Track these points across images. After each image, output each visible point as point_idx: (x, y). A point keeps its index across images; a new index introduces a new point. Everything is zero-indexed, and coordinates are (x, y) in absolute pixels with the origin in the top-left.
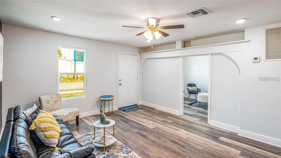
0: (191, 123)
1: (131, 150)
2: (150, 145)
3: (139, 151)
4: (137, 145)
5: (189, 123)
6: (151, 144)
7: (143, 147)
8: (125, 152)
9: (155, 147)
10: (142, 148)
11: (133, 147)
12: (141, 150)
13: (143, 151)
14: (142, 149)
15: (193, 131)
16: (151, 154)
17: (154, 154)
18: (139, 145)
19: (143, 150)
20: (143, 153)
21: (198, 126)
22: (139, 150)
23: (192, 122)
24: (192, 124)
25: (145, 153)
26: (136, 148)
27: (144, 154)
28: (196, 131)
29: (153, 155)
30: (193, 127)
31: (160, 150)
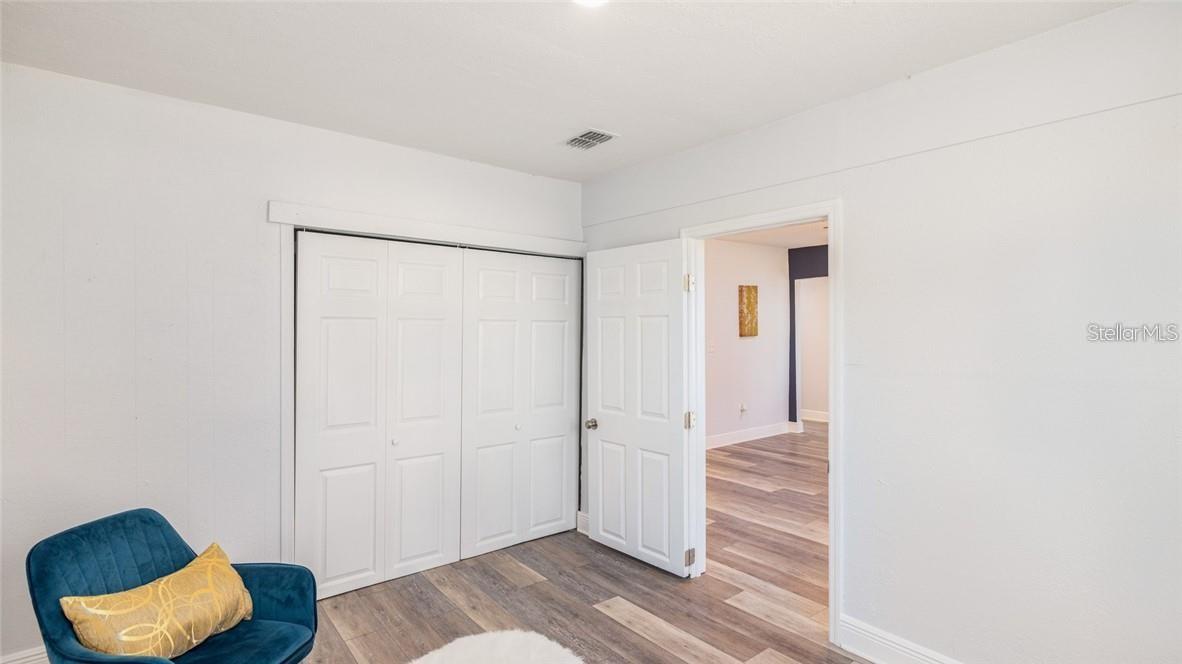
0: (790, 577)
5: (796, 579)
15: (786, 541)
21: (761, 562)
23: (783, 585)
24: (783, 574)
28: (777, 541)
30: (785, 556)
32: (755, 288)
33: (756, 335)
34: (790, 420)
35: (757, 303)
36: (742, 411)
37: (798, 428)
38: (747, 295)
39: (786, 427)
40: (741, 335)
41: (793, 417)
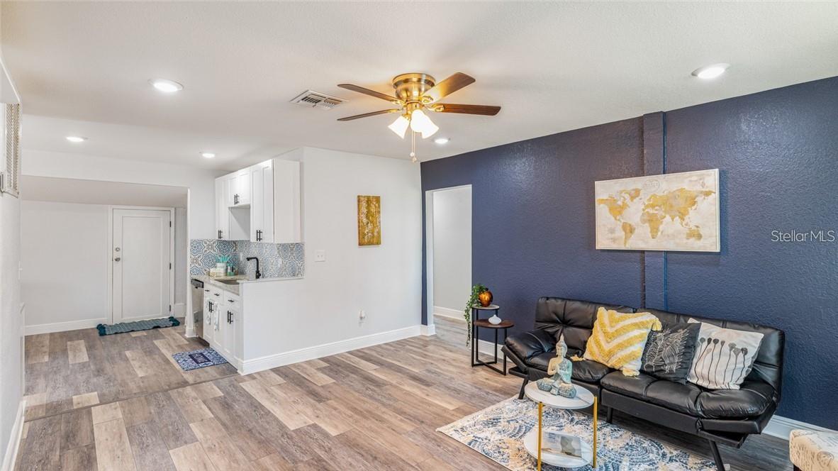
1: (471, 447)
2: (418, 465)
3: (450, 446)
4: (456, 463)
6: (414, 465)
7: (437, 458)
8: (485, 441)
9: (403, 457)
10: (441, 453)
11: (467, 457)
12: (444, 447)
13: (439, 446)
14: (442, 451)
16: (419, 439)
17: (410, 439)
18: (452, 464)
19: (439, 448)
20: (439, 440)
22: (450, 449)
25: (433, 442)
26: (457, 453)
27: (435, 440)
29: (414, 439)
31: (393, 450)
32: (378, 199)
33: (378, 243)
34: (423, 323)
35: (379, 212)
36: (361, 318)
37: (431, 330)
38: (369, 207)
39: (417, 330)
40: (360, 244)
41: (424, 321)
